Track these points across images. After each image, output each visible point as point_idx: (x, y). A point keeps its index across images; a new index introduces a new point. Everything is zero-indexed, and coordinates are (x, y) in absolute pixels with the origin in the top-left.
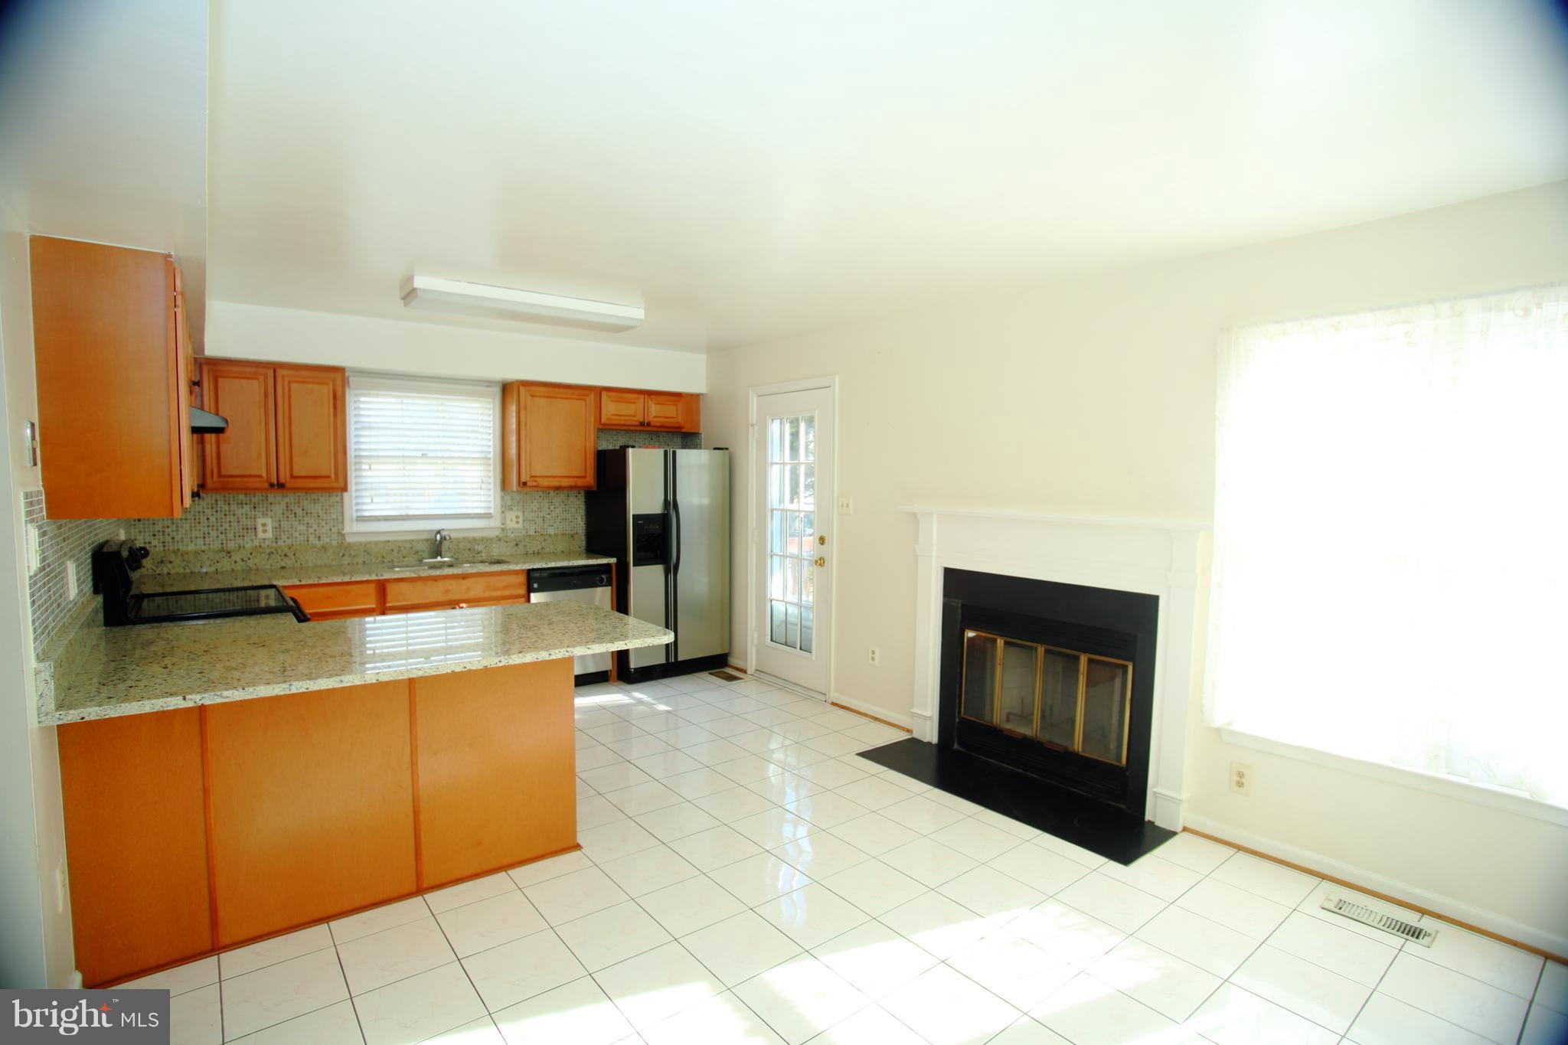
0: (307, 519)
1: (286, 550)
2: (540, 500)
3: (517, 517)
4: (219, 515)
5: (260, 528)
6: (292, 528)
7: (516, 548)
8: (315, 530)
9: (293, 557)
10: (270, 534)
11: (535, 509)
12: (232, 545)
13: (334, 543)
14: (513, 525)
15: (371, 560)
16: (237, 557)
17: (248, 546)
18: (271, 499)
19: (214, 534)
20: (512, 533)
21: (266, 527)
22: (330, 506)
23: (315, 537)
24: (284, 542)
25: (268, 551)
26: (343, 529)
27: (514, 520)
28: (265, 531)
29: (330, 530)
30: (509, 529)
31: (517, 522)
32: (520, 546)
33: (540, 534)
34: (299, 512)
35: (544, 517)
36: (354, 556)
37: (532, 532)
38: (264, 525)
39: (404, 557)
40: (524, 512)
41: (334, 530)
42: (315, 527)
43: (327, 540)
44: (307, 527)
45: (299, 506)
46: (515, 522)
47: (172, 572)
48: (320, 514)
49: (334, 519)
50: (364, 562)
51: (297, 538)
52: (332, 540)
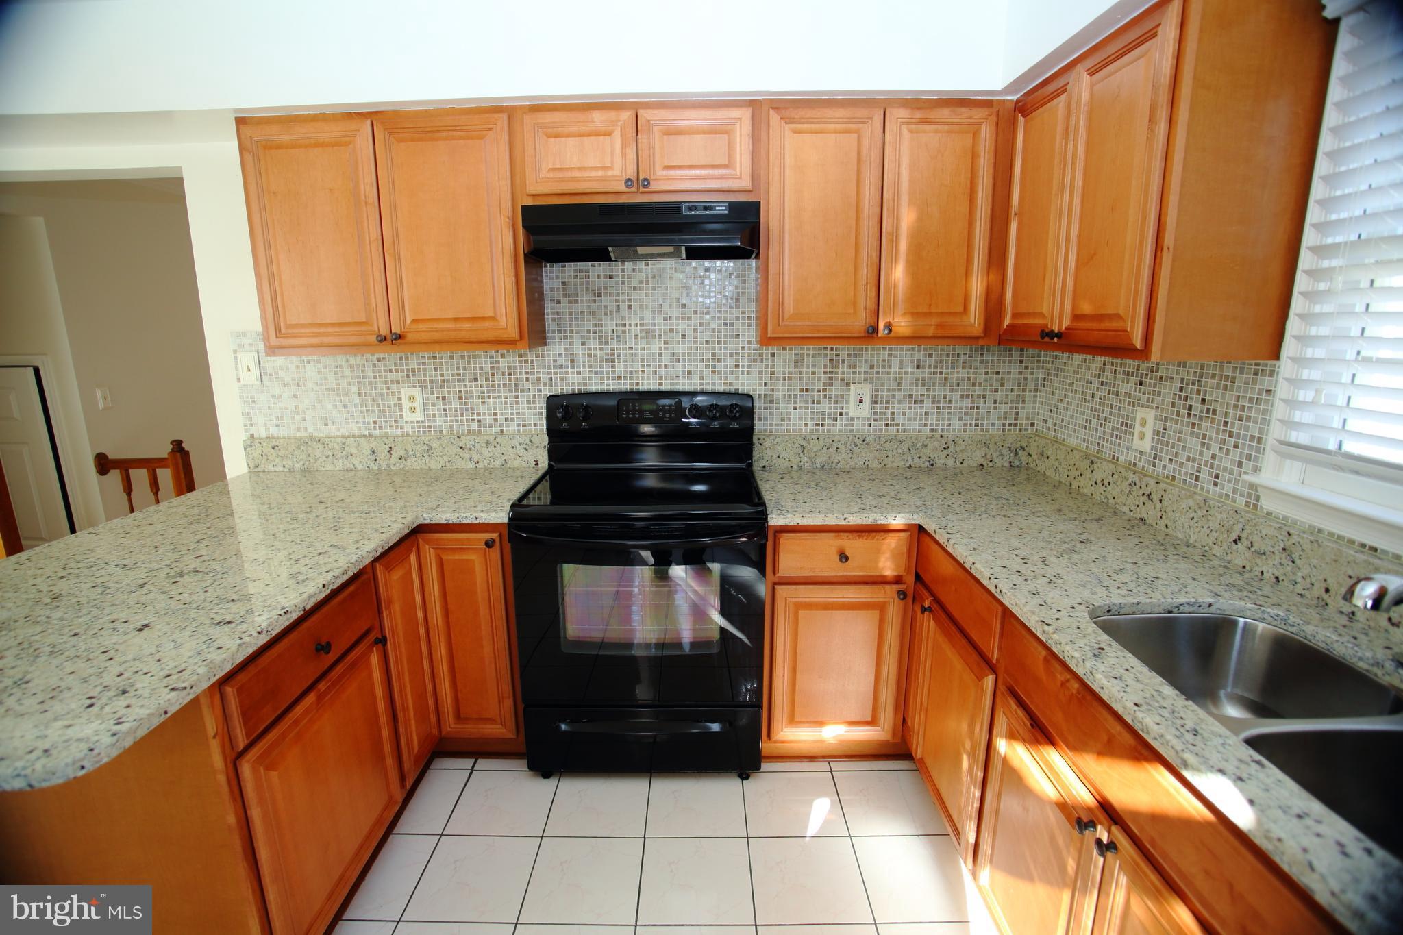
0: (1206, 427)
4: (1104, 392)
5: (1139, 429)
6: (1179, 439)
8: (1213, 457)
9: (1159, 506)
10: (1146, 445)
12: (1104, 450)
13: (1238, 502)
17: (1119, 459)
19: (1094, 423)
21: (1145, 429)
22: (1251, 400)
23: (1210, 475)
24: (1164, 466)
25: (1133, 478)
26: (1259, 470)
28: (1143, 437)
29: (1239, 465)
34: (1197, 406)
38: (1144, 423)
41: (1246, 467)
42: (1216, 449)
43: (1228, 488)
44: (1203, 444)
45: (1198, 392)
48: (1231, 419)
49: (1252, 437)
51: (1182, 463)
52: (1235, 491)
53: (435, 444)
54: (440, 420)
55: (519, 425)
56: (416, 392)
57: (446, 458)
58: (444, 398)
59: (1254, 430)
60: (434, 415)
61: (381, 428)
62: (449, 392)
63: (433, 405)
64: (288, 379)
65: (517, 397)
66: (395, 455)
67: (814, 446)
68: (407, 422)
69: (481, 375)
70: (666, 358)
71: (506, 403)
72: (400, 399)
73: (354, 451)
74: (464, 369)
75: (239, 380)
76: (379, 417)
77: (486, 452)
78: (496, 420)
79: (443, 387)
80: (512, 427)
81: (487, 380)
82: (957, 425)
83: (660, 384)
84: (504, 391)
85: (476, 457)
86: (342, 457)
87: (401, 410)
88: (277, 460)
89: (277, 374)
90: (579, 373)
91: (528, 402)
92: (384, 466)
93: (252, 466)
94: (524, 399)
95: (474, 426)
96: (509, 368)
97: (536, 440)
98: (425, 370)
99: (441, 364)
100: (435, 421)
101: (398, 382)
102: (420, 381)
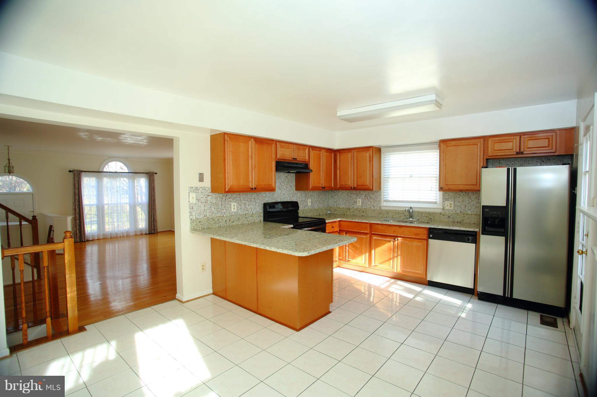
0: (371, 200)
1: (364, 210)
2: (464, 196)
3: (451, 204)
4: (349, 197)
5: (358, 202)
6: (366, 203)
7: (448, 219)
9: (365, 212)
10: (360, 204)
11: (460, 201)
12: (351, 207)
13: (378, 209)
14: (448, 208)
15: (389, 216)
16: (351, 211)
17: (355, 208)
18: (361, 193)
19: (347, 203)
20: (448, 211)
21: (359, 202)
22: (377, 195)
23: (373, 206)
24: (364, 207)
25: (359, 210)
26: (381, 204)
27: (449, 205)
28: (359, 203)
29: (377, 204)
30: (447, 210)
31: (451, 207)
32: (451, 218)
33: (463, 213)
34: (369, 198)
35: (465, 205)
36: (383, 214)
37: (458, 212)
38: (359, 201)
39: (400, 217)
40: (454, 202)
41: (378, 204)
42: (373, 203)
43: (376, 208)
44: (371, 203)
45: (369, 196)
46: (449, 206)
47: (337, 213)
48: (375, 199)
49: (378, 201)
50: (386, 217)
51: (367, 206)
52: (377, 208)
53: (240, 218)
54: (240, 211)
55: (256, 211)
56: (235, 204)
57: (242, 221)
58: (241, 205)
59: (379, 199)
60: (238, 210)
61: (226, 214)
62: (242, 204)
63: (238, 207)
64: (203, 201)
65: (256, 204)
66: (231, 221)
67: (305, 212)
68: (232, 212)
69: (249, 199)
70: (282, 194)
71: (253, 206)
72: (231, 206)
73: (221, 221)
74: (245, 197)
75: (189, 202)
76: (226, 211)
77: (251, 218)
78: (251, 210)
79: (241, 202)
80: (255, 212)
81: (250, 200)
82: (321, 206)
83: (281, 200)
84: (253, 203)
85: (248, 220)
86: (218, 223)
87: (231, 209)
88: (200, 226)
89: (200, 199)
90: (267, 198)
91: (258, 205)
92: (228, 225)
93: (192, 228)
94: (257, 205)
95: (247, 212)
96: (254, 197)
97: (261, 215)
98: (237, 198)
99: (241, 196)
100: (238, 212)
101: (231, 201)
102: (236, 201)
